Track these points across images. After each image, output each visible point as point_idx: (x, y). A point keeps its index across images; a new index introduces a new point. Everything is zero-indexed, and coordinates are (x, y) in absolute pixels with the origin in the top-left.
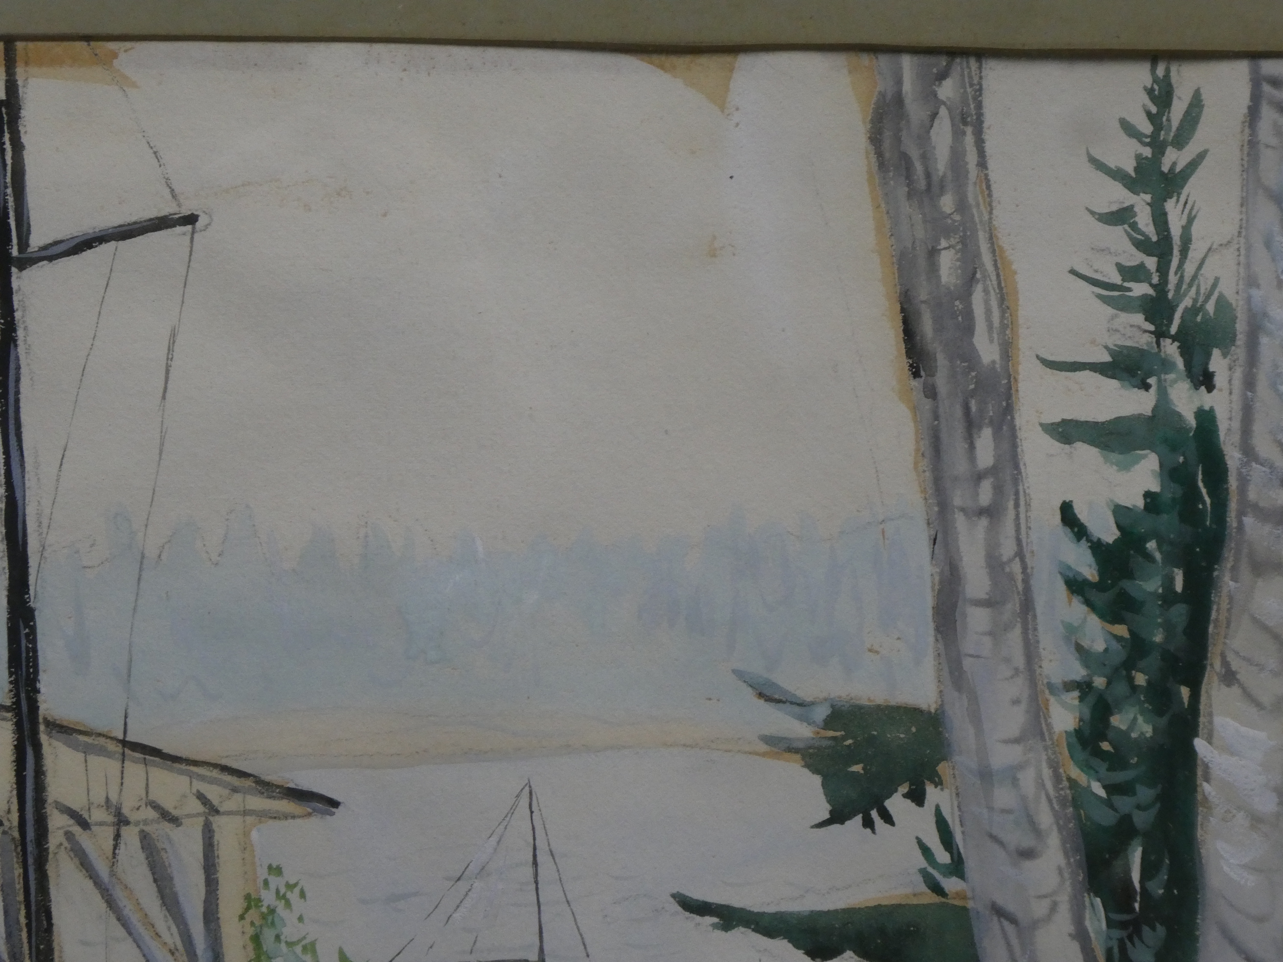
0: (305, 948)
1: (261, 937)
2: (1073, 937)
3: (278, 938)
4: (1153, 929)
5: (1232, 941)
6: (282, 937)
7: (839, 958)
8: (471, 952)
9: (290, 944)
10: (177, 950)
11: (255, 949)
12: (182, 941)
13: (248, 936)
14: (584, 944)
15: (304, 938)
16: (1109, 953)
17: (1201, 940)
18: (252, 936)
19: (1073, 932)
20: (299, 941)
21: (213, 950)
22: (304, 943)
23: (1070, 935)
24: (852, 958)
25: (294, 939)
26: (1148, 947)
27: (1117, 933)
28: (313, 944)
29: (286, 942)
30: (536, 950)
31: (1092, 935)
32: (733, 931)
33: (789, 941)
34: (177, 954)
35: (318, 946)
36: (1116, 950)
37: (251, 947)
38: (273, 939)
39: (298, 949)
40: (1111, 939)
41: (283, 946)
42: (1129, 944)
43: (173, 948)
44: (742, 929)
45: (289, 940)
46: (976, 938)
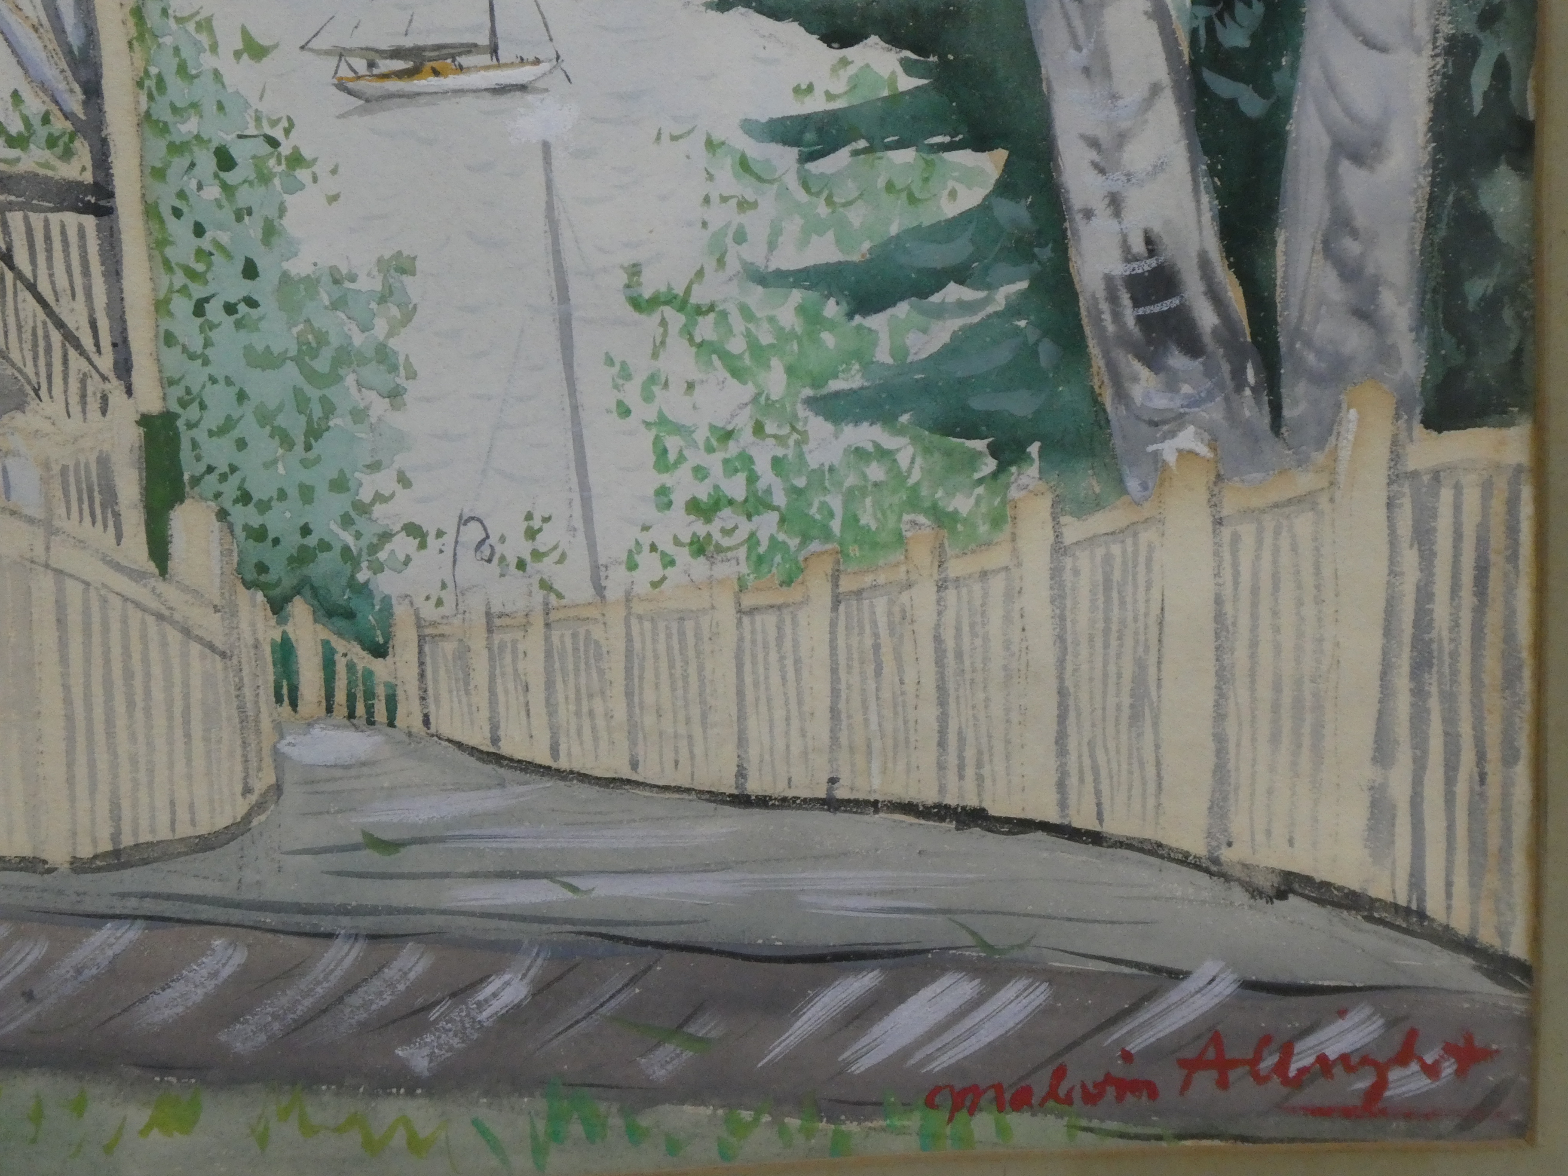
0: (199, 26)
1: (144, 10)
2: (1149, 15)
3: (165, 12)
4: (1249, 5)
5: (1346, 20)
6: (170, 12)
7: (861, 44)
8: (406, 34)
9: (180, 20)
10: (41, 25)
11: (136, 24)
12: (48, 16)
13: (127, 9)
14: (546, 25)
15: (198, 13)
16: (1194, 33)
17: (1307, 17)
18: (132, 9)
19: (1150, 10)
20: (192, 16)
21: (86, 27)
22: (198, 18)
23: (1146, 13)
24: (877, 44)
25: (186, 14)
26: (1241, 27)
27: (1203, 11)
28: (209, 20)
29: (175, 17)
30: (487, 32)
31: (1173, 13)
32: (731, 12)
33: (800, 24)
34: (41, 30)
35: (215, 23)
36: (1202, 32)
37: (131, 22)
38: (159, 12)
39: (191, 26)
40: (1196, 18)
41: (172, 22)
42: (1218, 24)
43: (36, 23)
44: (741, 9)
45: (178, 15)
46: (1031, 21)
